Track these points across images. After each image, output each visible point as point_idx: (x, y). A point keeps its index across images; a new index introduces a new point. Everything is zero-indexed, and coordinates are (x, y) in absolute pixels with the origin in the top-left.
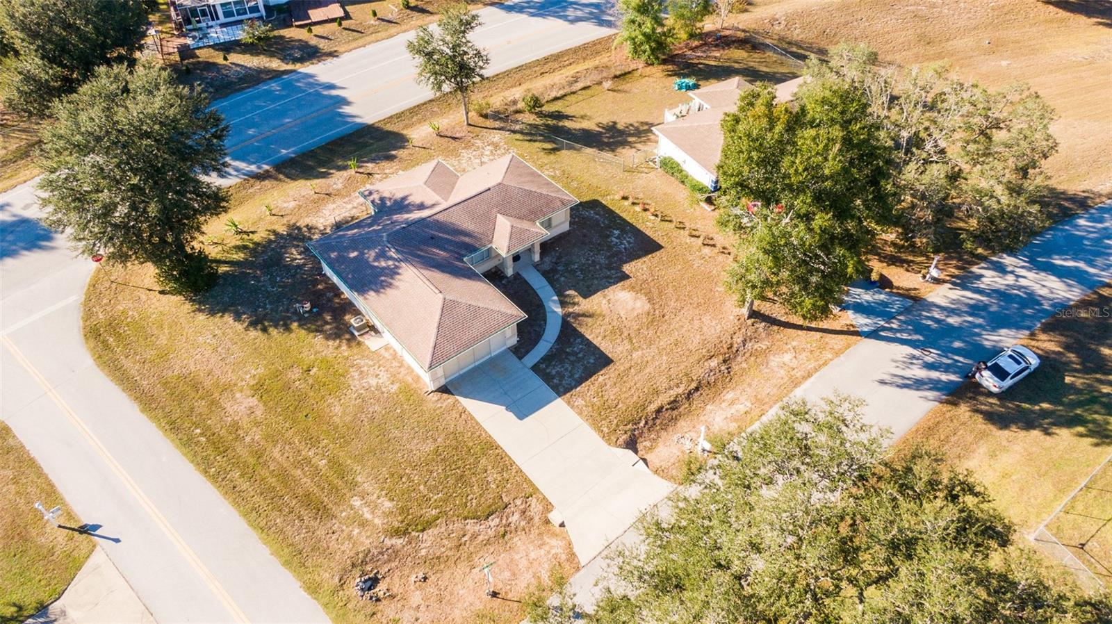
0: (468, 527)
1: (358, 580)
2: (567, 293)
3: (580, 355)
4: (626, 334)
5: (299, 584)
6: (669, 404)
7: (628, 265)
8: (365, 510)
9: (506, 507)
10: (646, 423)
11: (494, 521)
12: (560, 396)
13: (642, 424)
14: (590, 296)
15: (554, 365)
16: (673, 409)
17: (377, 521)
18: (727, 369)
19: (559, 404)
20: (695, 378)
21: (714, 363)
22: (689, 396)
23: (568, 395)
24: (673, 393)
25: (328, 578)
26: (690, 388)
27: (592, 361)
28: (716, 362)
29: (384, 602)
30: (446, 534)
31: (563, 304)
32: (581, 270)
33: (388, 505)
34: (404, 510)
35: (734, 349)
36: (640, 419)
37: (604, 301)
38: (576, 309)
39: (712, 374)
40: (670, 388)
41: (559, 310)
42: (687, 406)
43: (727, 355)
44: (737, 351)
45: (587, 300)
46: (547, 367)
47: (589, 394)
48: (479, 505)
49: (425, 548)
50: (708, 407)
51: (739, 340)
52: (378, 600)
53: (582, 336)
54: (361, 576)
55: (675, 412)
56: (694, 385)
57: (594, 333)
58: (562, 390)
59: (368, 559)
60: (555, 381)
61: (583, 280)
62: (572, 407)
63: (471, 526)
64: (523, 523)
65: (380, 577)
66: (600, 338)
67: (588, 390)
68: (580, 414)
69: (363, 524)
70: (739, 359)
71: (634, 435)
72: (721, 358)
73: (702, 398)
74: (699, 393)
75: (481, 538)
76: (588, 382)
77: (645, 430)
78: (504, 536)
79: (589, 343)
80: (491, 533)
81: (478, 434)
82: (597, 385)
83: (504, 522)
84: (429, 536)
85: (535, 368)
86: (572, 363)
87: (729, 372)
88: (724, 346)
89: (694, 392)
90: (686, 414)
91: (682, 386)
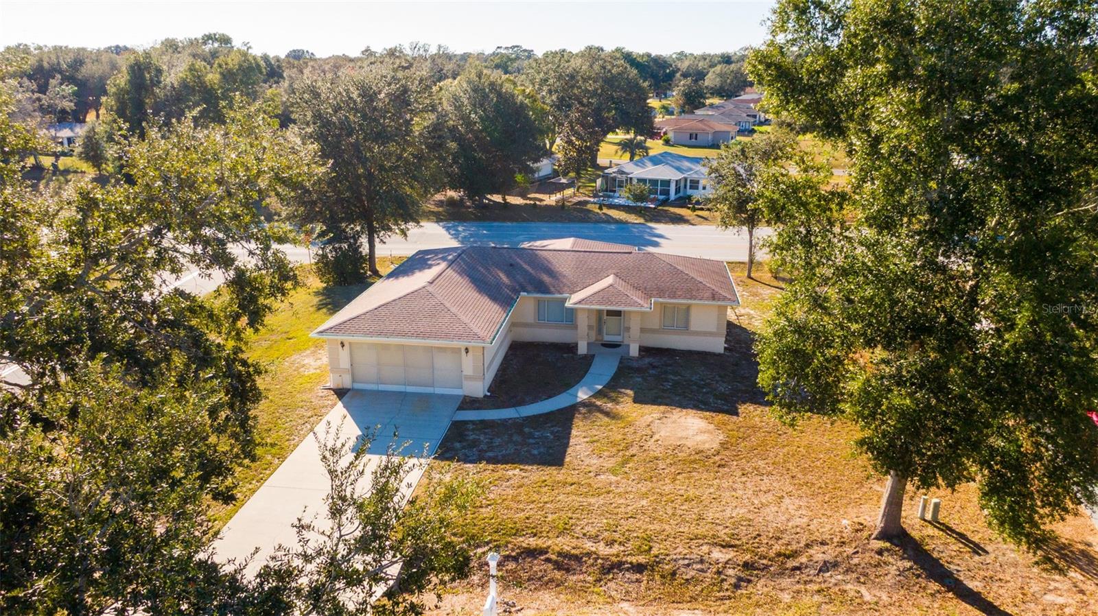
2: (623, 390)
3: (533, 441)
4: (630, 453)
6: (559, 554)
7: (756, 406)
12: (435, 459)
15: (485, 434)
16: (558, 566)
18: (740, 579)
20: (655, 551)
21: (718, 555)
22: (611, 568)
23: (446, 463)
24: (589, 546)
26: (629, 559)
27: (536, 452)
28: (728, 557)
31: (599, 395)
32: (677, 383)
35: (791, 563)
37: (657, 415)
38: (607, 405)
39: (699, 566)
40: (595, 538)
41: (584, 397)
42: (590, 579)
43: (765, 562)
44: (798, 568)
45: (637, 405)
46: (473, 430)
47: (470, 476)
50: (625, 605)
51: (819, 557)
53: (568, 428)
55: (558, 575)
56: (642, 559)
57: (587, 432)
58: (448, 455)
60: (457, 444)
61: (664, 390)
62: (427, 475)
66: (585, 440)
67: (478, 472)
70: (786, 582)
72: (747, 557)
73: (631, 587)
74: (638, 576)
76: (491, 466)
79: (564, 437)
82: (498, 474)
85: (459, 424)
86: (509, 442)
87: (737, 586)
88: (777, 547)
89: (628, 570)
90: (573, 590)
91: (616, 549)
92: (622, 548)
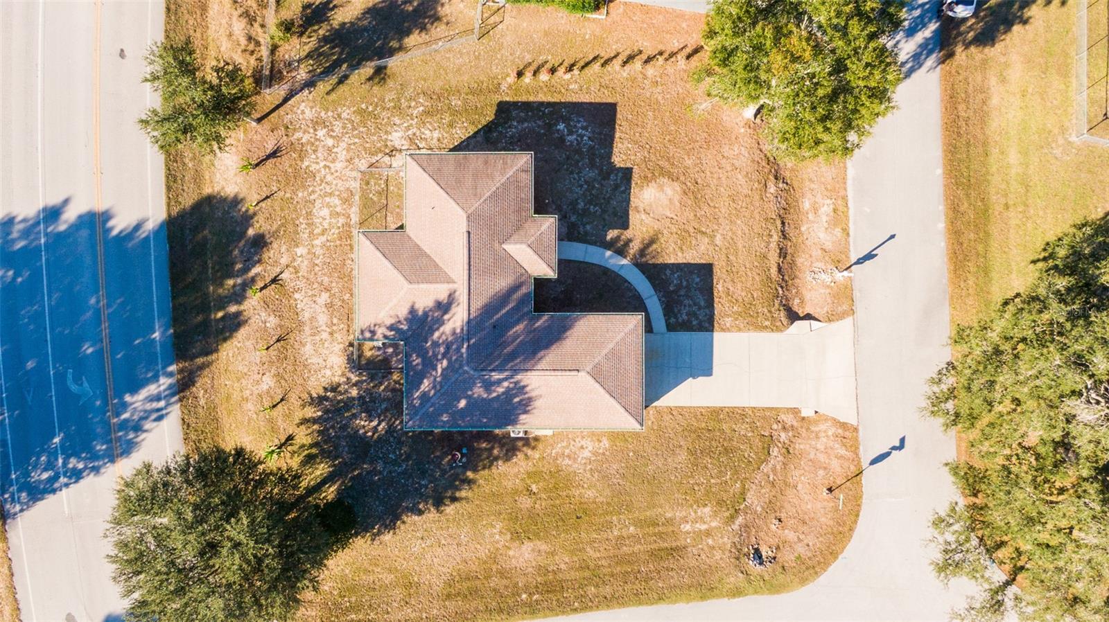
0: (765, 471)
1: (751, 562)
2: (608, 238)
3: (685, 283)
4: (692, 230)
5: (726, 599)
7: (614, 157)
8: (698, 525)
9: (771, 436)
10: (782, 287)
11: (774, 451)
12: (712, 331)
13: (781, 292)
14: (628, 222)
15: (679, 311)
16: (785, 257)
17: (714, 524)
18: (783, 182)
19: (718, 337)
20: (774, 217)
21: (772, 189)
23: (716, 325)
24: (773, 245)
25: (737, 579)
26: (779, 228)
27: (698, 280)
28: (772, 186)
29: (778, 556)
30: (759, 487)
31: (621, 252)
32: (590, 202)
33: (707, 510)
34: (721, 503)
35: (772, 159)
37: (643, 216)
38: (635, 247)
39: (779, 199)
40: (768, 243)
41: (625, 262)
43: (773, 170)
44: (774, 157)
45: (631, 228)
46: (676, 317)
47: (727, 309)
48: (756, 454)
49: (757, 506)
50: (803, 229)
52: (774, 558)
53: (666, 266)
54: (749, 559)
57: (672, 254)
58: (707, 325)
59: (739, 547)
60: (694, 323)
61: (604, 211)
62: (728, 330)
63: (765, 468)
64: (790, 434)
65: (756, 546)
66: (680, 254)
67: (721, 306)
68: (740, 330)
69: (708, 533)
70: (781, 163)
71: (784, 305)
72: (771, 177)
73: (792, 227)
74: (787, 224)
75: (778, 467)
76: (716, 300)
77: (786, 293)
78: (788, 452)
79: (678, 267)
80: (781, 458)
81: (699, 414)
82: (723, 296)
83: (780, 445)
84: (751, 497)
85: (671, 328)
86: (688, 297)
88: (764, 163)
91: (773, 232)
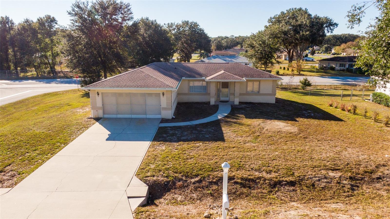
2: (238, 115)
3: (204, 132)
4: (256, 135)
6: (242, 179)
10: (200, 181)
12: (153, 141)
13: (193, 180)
15: (178, 131)
16: (244, 186)
19: (145, 143)
21: (333, 174)
22: (275, 185)
24: (257, 174)
26: (284, 179)
27: (208, 136)
36: (197, 176)
37: (260, 122)
38: (234, 120)
44: (380, 178)
45: (248, 119)
47: (176, 147)
53: (219, 128)
55: (245, 190)
56: (291, 179)
58: (160, 140)
60: (164, 135)
62: (151, 147)
66: (231, 131)
67: (179, 145)
68: (150, 152)
71: (174, 183)
72: (349, 174)
73: (292, 194)
74: (293, 188)
77: (192, 187)
79: (219, 131)
82: (191, 145)
85: (162, 128)
86: (191, 133)
89: (285, 185)
90: (258, 198)
91: (274, 175)
92: (277, 174)
